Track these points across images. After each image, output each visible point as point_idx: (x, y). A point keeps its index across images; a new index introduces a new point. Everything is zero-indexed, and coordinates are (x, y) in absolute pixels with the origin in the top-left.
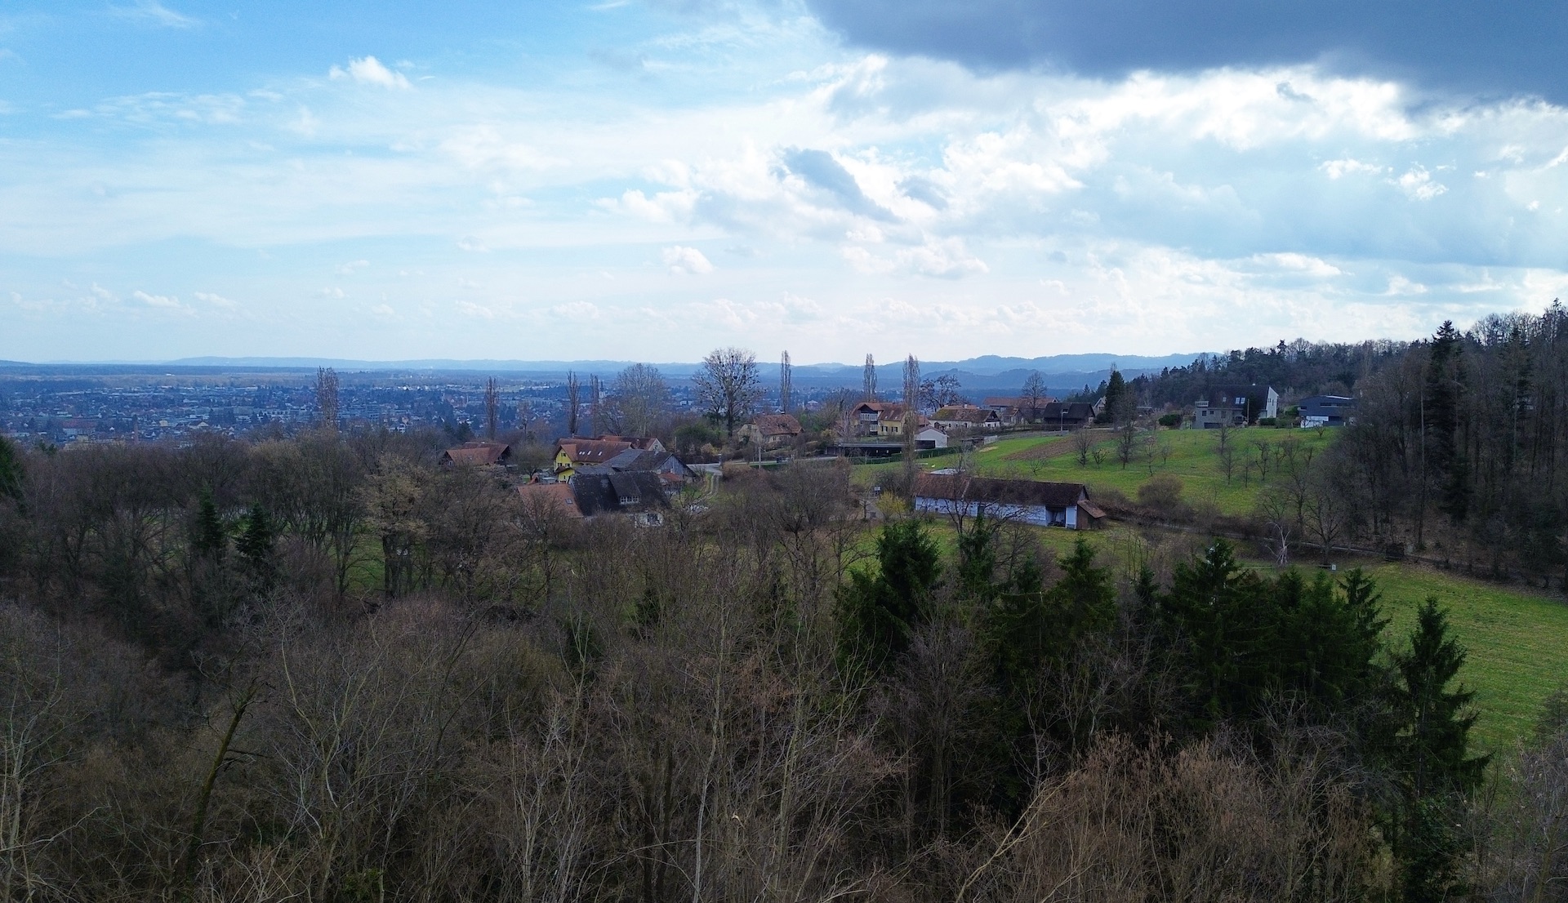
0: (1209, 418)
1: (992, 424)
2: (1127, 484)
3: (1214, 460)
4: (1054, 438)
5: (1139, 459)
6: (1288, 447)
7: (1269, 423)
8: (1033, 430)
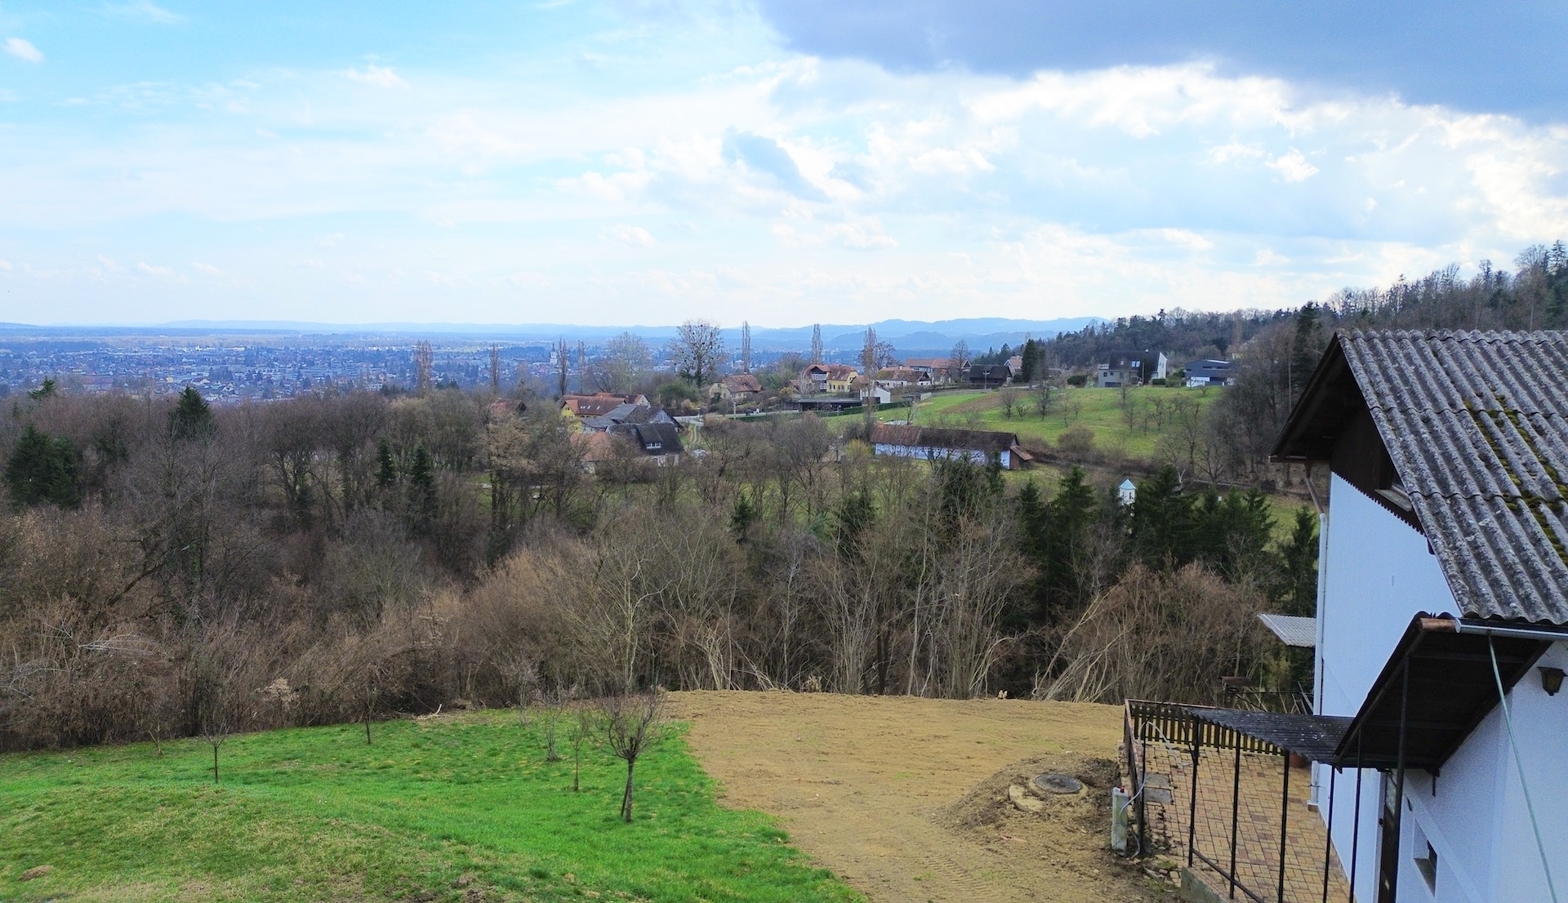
0: (1110, 379)
1: (925, 383)
2: (1048, 433)
3: (1118, 414)
4: (980, 395)
5: (1056, 412)
6: (1179, 403)
7: (1160, 383)
8: (960, 388)
